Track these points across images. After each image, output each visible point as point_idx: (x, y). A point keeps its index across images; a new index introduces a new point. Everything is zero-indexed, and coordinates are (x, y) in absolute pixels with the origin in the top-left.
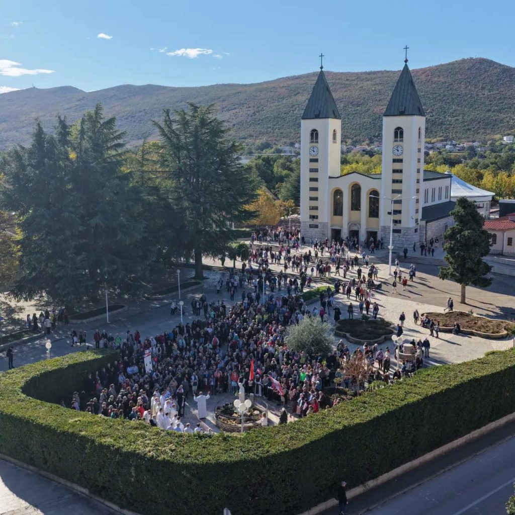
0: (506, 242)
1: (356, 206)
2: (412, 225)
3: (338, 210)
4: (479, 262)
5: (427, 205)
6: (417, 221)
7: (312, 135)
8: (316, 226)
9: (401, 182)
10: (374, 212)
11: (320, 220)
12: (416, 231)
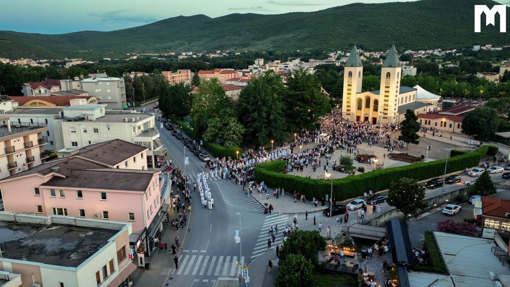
0: (434, 124)
1: (368, 106)
2: (393, 115)
3: (359, 108)
4: (414, 134)
5: (399, 105)
6: (395, 113)
7: (349, 74)
8: (350, 114)
9: (389, 92)
10: (376, 109)
11: (351, 112)
12: (394, 118)
